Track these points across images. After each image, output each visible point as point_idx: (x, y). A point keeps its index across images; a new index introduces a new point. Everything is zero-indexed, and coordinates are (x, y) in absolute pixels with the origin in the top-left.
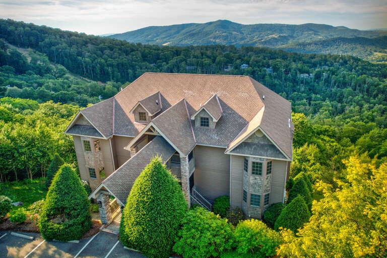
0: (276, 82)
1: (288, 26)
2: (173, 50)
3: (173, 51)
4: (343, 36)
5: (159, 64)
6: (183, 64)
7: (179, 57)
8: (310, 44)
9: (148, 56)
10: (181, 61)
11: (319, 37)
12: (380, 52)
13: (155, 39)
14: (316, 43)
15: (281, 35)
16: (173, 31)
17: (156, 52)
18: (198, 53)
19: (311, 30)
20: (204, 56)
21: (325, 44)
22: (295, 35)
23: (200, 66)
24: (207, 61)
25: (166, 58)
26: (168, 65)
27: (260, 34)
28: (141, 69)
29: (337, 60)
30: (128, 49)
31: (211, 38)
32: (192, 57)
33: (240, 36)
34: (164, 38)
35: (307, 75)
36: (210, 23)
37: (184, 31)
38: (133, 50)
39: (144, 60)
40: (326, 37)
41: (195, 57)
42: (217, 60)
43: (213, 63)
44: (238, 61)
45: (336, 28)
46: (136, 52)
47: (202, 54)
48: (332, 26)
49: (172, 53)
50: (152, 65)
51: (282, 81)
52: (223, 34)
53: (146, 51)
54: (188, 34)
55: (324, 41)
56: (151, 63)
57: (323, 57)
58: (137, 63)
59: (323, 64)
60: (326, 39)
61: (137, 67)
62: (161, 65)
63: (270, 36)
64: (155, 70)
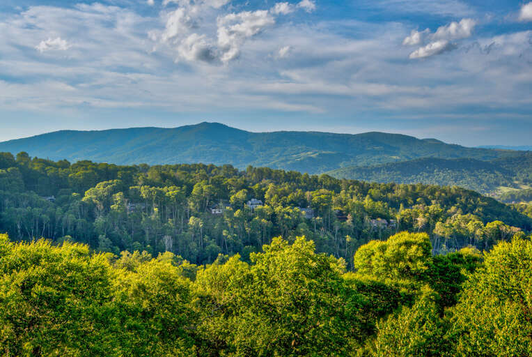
0: (321, 237)
1: (335, 136)
4: (436, 156)
5: (62, 196)
6: (118, 197)
7: (111, 182)
8: (378, 169)
10: (115, 191)
11: (395, 157)
12: (505, 185)
14: (389, 168)
15: (324, 152)
19: (379, 144)
21: (406, 168)
22: (349, 152)
24: (172, 191)
27: (284, 151)
28: (18, 206)
29: (437, 194)
32: (140, 182)
35: (384, 221)
36: (188, 128)
39: (28, 188)
40: (407, 157)
42: (194, 190)
43: (188, 195)
45: (423, 141)
47: (164, 177)
48: (415, 138)
49: (96, 173)
50: (44, 199)
51: (334, 234)
55: (403, 163)
56: (46, 195)
57: (410, 189)
58: (8, 193)
59: (410, 201)
60: (406, 160)
61: (7, 201)
62: (66, 200)
63: (302, 154)
64: (50, 209)
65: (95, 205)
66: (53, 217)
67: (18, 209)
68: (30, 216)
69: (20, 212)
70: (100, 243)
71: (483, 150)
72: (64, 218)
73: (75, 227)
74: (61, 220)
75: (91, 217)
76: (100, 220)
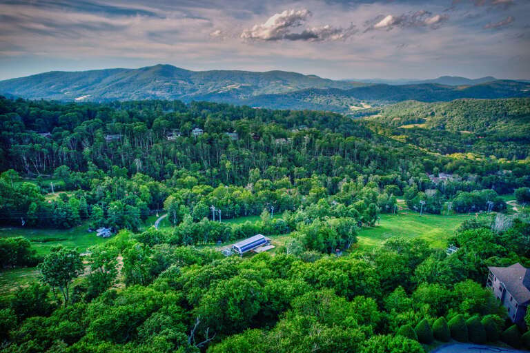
0: (243, 153)
1: (251, 73)
2: (82, 110)
3: (81, 112)
4: (315, 87)
5: (58, 133)
6: (99, 133)
7: (92, 120)
8: (279, 96)
9: (37, 120)
10: (96, 128)
11: (290, 88)
13: (62, 91)
15: (243, 85)
17: (52, 113)
18: (123, 113)
19: (279, 79)
20: (134, 119)
21: (296, 96)
22: (260, 85)
23: (128, 135)
24: (138, 126)
25: (70, 124)
26: (73, 135)
27: (216, 84)
28: (21, 143)
29: (316, 117)
31: (149, 89)
32: (114, 120)
33: (189, 87)
35: (284, 140)
36: (147, 69)
37: (109, 79)
39: (28, 129)
40: (297, 87)
41: (122, 120)
42: (154, 124)
43: (149, 128)
44: (188, 125)
45: (306, 77)
46: (10, 114)
47: (131, 115)
48: (301, 75)
49: (81, 115)
50: (43, 136)
51: (251, 150)
52: (166, 84)
53: (32, 112)
54: (114, 84)
55: (295, 92)
56: (44, 132)
57: (299, 114)
58: (11, 133)
59: (300, 122)
60: (297, 90)
61: (12, 140)
62: (59, 136)
63: (230, 86)
64: (48, 144)
65: (82, 139)
66: (50, 150)
67: (22, 146)
68: (32, 150)
69: (24, 148)
70: (90, 167)
71: (344, 82)
72: (60, 150)
73: (69, 156)
74: (57, 153)
75: (80, 148)
76: (87, 150)
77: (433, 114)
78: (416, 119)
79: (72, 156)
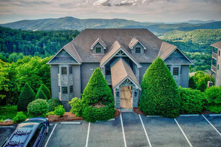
1: (105, 20)
3: (42, 33)
4: (133, 25)
5: (34, 41)
6: (49, 41)
7: (46, 36)
9: (26, 37)
10: (48, 39)
11: (122, 25)
13: (27, 27)
15: (102, 24)
16: (39, 23)
17: (31, 34)
18: (57, 34)
19: (117, 22)
20: (61, 36)
22: (109, 24)
23: (59, 42)
24: (63, 38)
25: (38, 38)
26: (39, 42)
27: (90, 24)
28: (22, 44)
30: (13, 32)
31: (62, 26)
32: (54, 37)
33: (79, 25)
34: (33, 27)
37: (45, 23)
38: (16, 33)
39: (24, 39)
40: (125, 25)
41: (56, 36)
42: (69, 38)
43: (67, 40)
45: (129, 21)
46: (18, 34)
48: (127, 20)
49: (42, 35)
50: (29, 42)
52: (69, 24)
53: (25, 34)
54: (48, 24)
56: (28, 41)
58: (19, 41)
61: (19, 43)
62: (35, 42)
63: (95, 25)
64: (31, 45)
65: (43, 43)
66: (32, 47)
67: (22, 45)
68: (26, 47)
69: (23, 46)
70: (45, 53)
71: (145, 23)
72: (35, 47)
73: (38, 49)
74: (34, 48)
75: (42, 46)
76: (44, 47)
77: (186, 36)
78: (178, 38)
79: (39, 49)
